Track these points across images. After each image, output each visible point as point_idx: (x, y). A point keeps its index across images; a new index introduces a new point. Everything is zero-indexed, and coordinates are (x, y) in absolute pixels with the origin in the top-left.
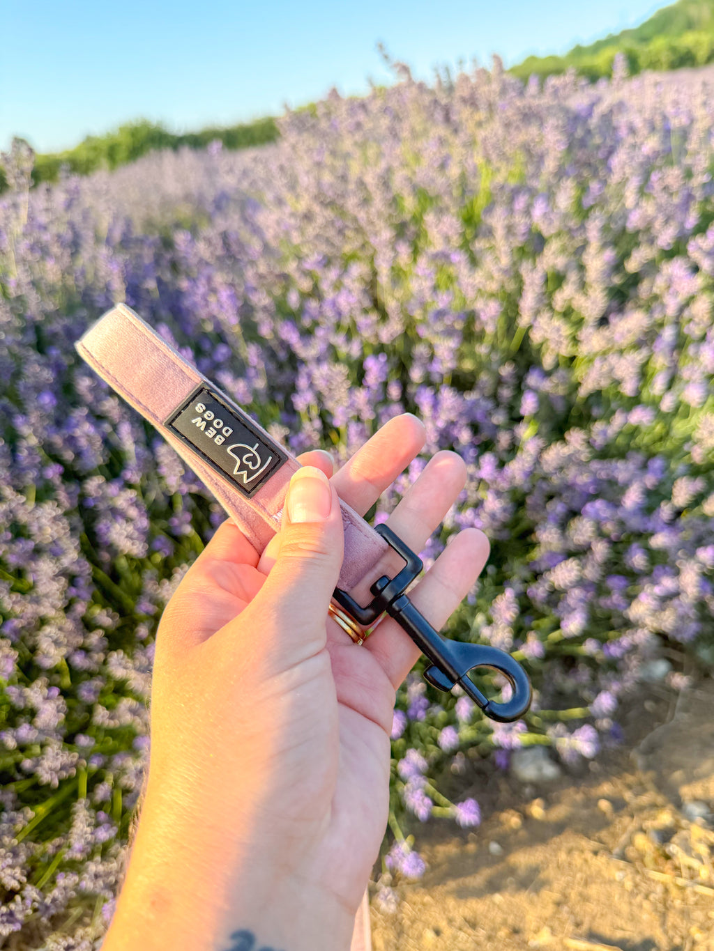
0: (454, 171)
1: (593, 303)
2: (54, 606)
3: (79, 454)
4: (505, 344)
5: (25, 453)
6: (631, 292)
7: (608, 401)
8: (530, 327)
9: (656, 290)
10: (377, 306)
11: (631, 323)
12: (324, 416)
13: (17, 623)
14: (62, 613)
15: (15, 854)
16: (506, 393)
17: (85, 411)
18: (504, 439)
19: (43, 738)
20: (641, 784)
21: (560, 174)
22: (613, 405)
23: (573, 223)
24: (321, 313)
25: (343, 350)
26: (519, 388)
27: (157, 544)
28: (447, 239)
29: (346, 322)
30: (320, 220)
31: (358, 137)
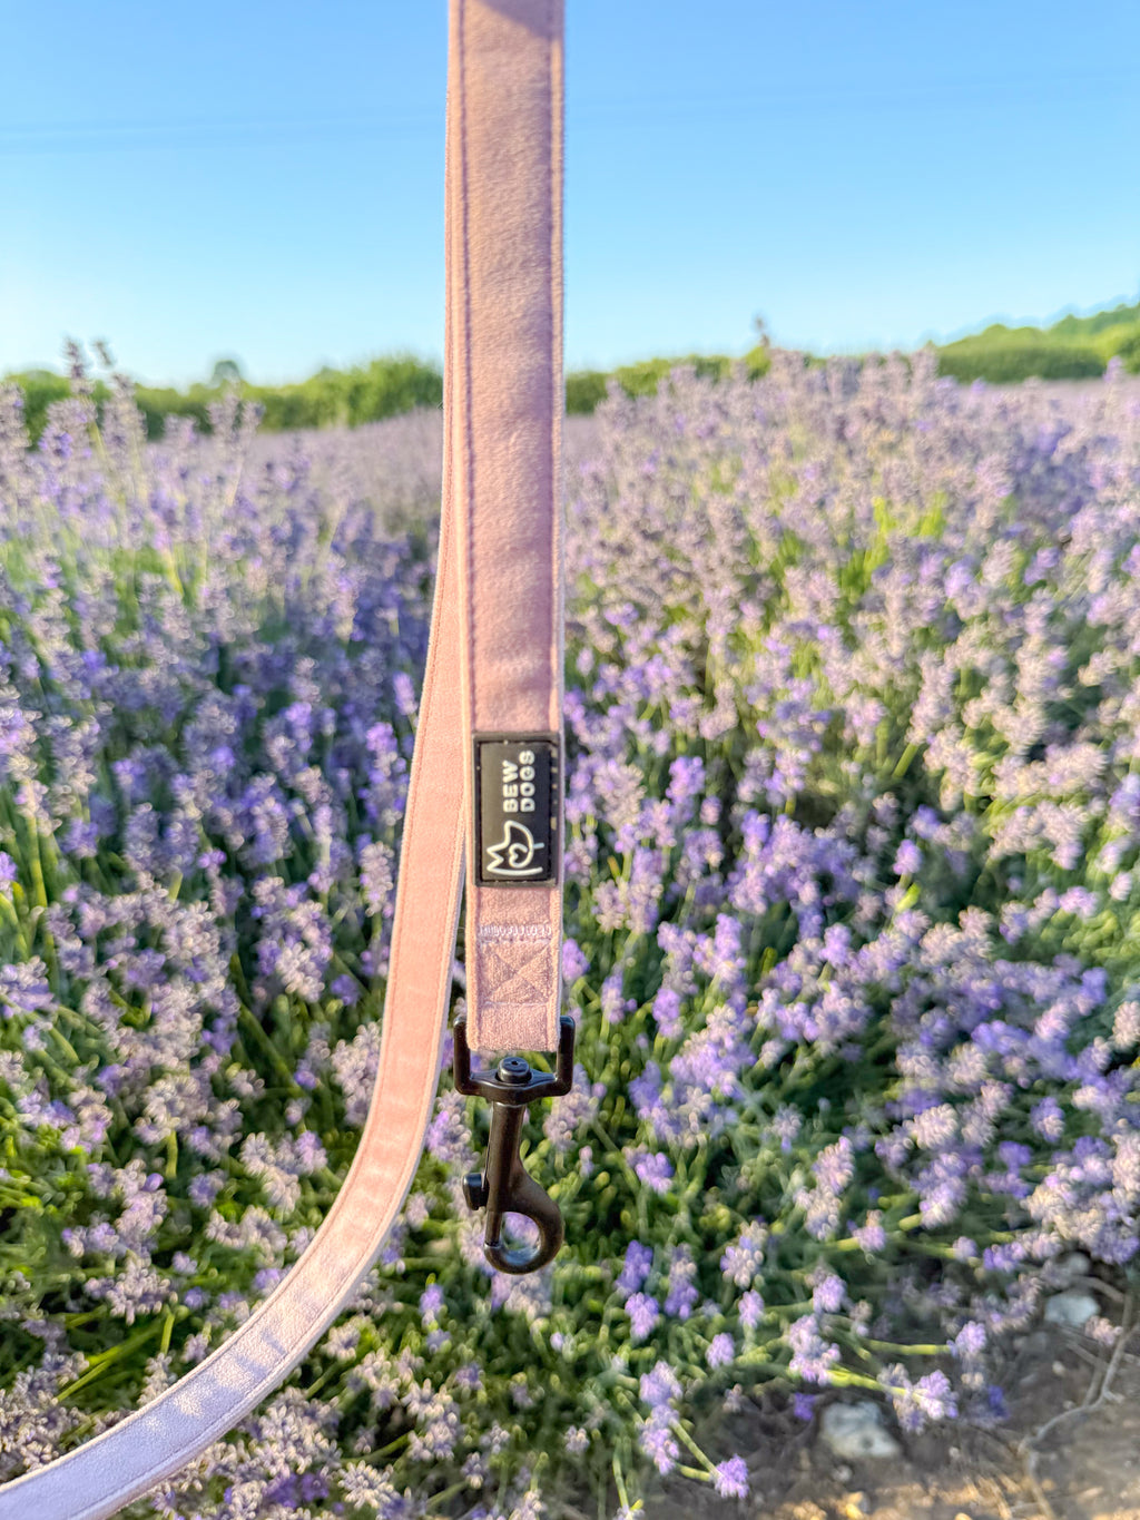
0: (838, 511)
1: (1023, 725)
2: (177, 1054)
3: (251, 840)
4: (887, 764)
5: (179, 827)
6: (1088, 715)
7: (1035, 873)
8: (925, 746)
9: (1123, 715)
10: (702, 685)
11: (1077, 762)
12: (603, 834)
13: (119, 1071)
14: (186, 1067)
15: (52, 1423)
16: (878, 836)
17: (271, 780)
18: (867, 905)
19: (124, 1249)
20: (1030, 1498)
21: (996, 530)
22: (1042, 880)
23: (1006, 604)
24: (620, 684)
25: (644, 742)
26: (900, 832)
27: (337, 987)
28: (816, 606)
29: (654, 701)
30: (638, 558)
31: (710, 445)
